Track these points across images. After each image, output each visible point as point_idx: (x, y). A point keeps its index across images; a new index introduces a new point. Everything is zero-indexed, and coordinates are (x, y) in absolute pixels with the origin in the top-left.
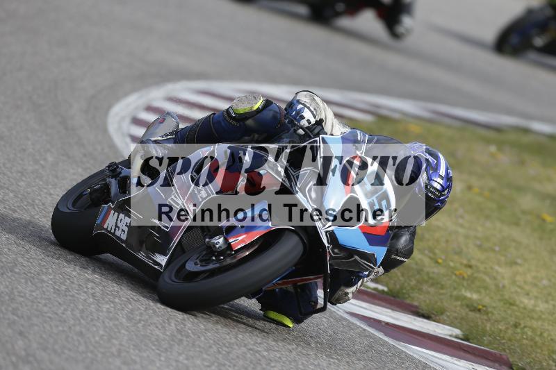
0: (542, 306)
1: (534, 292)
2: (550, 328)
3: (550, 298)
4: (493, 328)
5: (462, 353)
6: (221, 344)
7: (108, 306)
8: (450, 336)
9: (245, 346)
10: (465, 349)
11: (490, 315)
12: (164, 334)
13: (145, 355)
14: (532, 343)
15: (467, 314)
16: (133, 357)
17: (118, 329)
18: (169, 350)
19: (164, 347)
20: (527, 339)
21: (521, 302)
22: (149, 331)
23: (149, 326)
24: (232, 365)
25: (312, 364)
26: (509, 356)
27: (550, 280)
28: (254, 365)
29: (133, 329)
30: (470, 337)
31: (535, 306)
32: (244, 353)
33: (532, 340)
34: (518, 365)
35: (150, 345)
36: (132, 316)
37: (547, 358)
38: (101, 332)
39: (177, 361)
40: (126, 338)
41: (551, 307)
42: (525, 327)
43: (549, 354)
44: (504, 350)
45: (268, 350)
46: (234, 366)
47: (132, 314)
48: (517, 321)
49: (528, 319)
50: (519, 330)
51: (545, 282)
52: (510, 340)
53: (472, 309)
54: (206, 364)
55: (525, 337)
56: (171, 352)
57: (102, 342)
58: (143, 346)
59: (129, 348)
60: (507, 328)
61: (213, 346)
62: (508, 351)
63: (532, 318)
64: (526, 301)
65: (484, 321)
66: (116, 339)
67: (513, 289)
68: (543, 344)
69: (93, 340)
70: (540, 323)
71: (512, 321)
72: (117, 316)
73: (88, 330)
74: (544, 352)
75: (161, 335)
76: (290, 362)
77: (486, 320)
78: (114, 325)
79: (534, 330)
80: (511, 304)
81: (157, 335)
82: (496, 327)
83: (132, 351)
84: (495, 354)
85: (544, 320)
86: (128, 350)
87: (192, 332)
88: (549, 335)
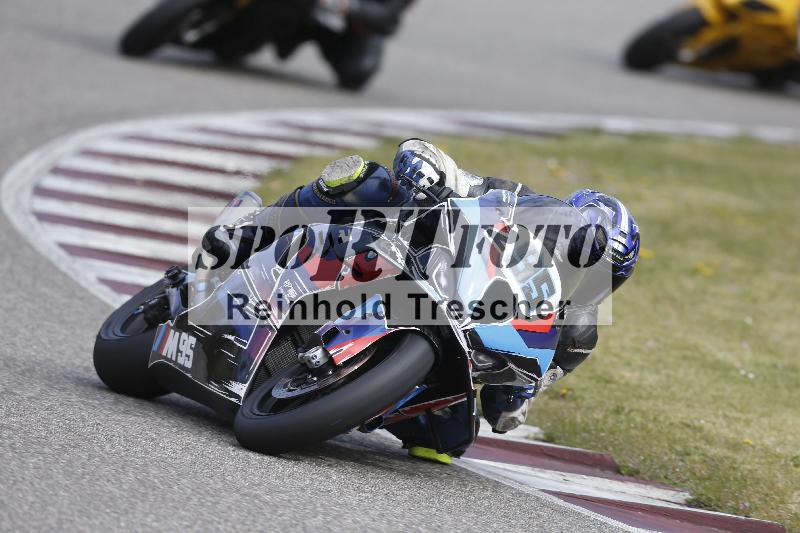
0: (651, 379)
1: (638, 360)
2: (666, 407)
3: (660, 366)
4: (585, 419)
5: (546, 461)
6: (203, 492)
7: (35, 460)
8: (527, 438)
9: (238, 490)
10: (551, 453)
11: (579, 400)
12: (120, 488)
13: (97, 522)
14: (644, 433)
15: (546, 404)
16: (81, 528)
17: (53, 490)
18: (131, 511)
19: (123, 507)
20: (635, 428)
21: (622, 377)
22: (98, 488)
23: (98, 479)
24: (222, 521)
25: (336, 504)
26: (614, 455)
27: (657, 340)
28: (254, 516)
29: (74, 487)
30: (554, 436)
31: (641, 379)
32: (237, 501)
33: (643, 428)
34: (628, 467)
35: (103, 507)
36: (71, 470)
37: (667, 451)
38: (31, 499)
39: (143, 525)
40: (66, 502)
41: (664, 378)
42: (631, 411)
43: (669, 445)
44: (606, 448)
45: (270, 492)
46: (226, 521)
47: (71, 467)
48: (619, 404)
49: (634, 400)
50: (623, 417)
51: (651, 344)
52: (612, 432)
53: (552, 395)
54: (185, 523)
55: (632, 425)
56: (133, 513)
57: (33, 512)
58: (92, 511)
59: (73, 515)
60: (606, 417)
61: (193, 497)
62: (611, 449)
63: (640, 397)
64: (627, 374)
65: (573, 411)
66: (54, 504)
67: (607, 359)
68: (660, 432)
69: (20, 511)
70: (651, 403)
71: (611, 405)
72: (49, 472)
73: (11, 497)
74: (662, 444)
75: (116, 490)
76: (304, 505)
77: (575, 409)
78: (48, 485)
79: (644, 414)
80: (608, 382)
81: (111, 492)
82: (590, 416)
83: (77, 519)
84: (593, 455)
85: (656, 398)
86: (72, 518)
87: (160, 481)
88: (666, 418)
